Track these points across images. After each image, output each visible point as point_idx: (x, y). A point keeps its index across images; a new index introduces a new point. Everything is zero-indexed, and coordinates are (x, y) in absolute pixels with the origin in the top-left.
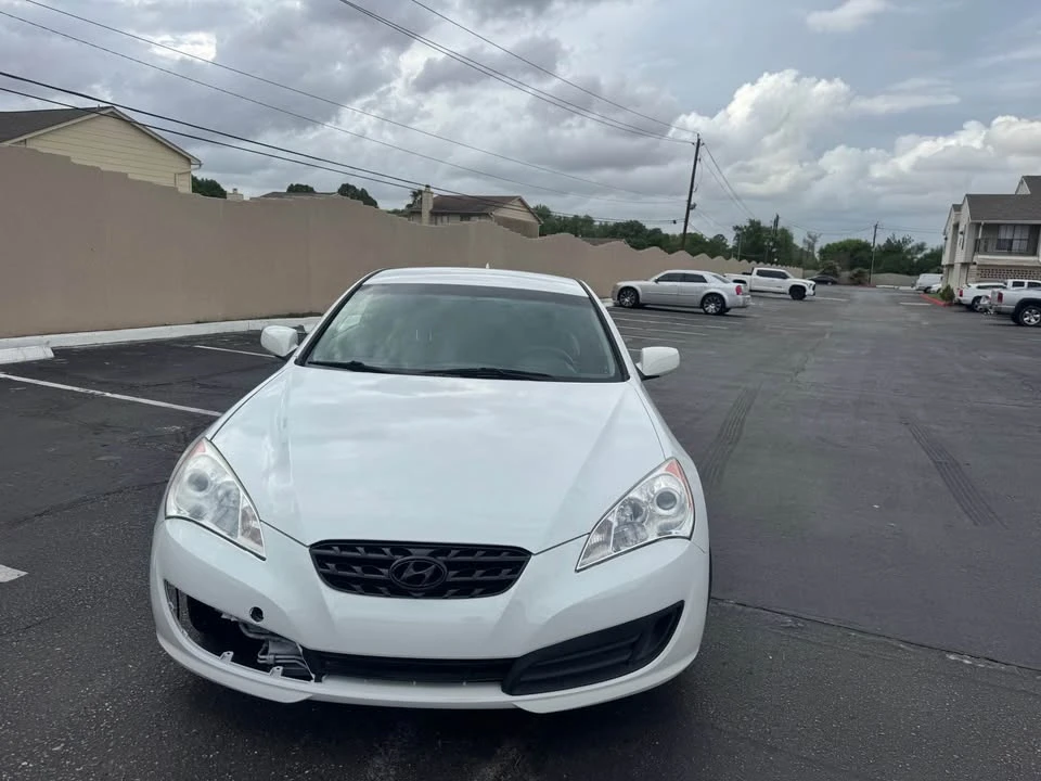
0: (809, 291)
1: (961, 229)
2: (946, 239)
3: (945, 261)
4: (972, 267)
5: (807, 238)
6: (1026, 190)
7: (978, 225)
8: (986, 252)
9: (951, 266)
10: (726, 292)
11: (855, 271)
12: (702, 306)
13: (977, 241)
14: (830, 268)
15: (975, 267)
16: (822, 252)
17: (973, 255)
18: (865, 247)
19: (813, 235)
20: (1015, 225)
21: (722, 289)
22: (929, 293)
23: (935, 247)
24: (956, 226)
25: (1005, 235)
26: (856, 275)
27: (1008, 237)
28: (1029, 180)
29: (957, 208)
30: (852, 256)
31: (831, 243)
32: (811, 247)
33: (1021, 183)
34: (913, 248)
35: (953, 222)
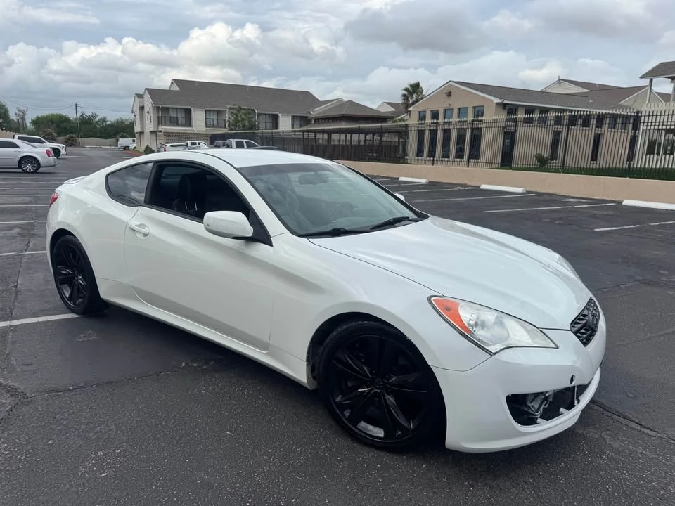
0: (63, 152)
1: (146, 109)
2: (135, 116)
3: (137, 129)
4: (158, 133)
5: (17, 112)
6: (176, 88)
7: (158, 108)
8: (166, 125)
9: (142, 133)
10: (40, 155)
11: (68, 136)
12: (20, 167)
13: (158, 117)
14: (49, 134)
15: (162, 133)
16: (34, 123)
17: (158, 126)
18: (67, 120)
19: (22, 108)
20: (177, 108)
21: (35, 153)
22: (129, 150)
23: (113, 120)
24: (142, 108)
25: (173, 114)
26: (69, 139)
27: (175, 116)
28: (176, 81)
29: (140, 96)
30: (58, 126)
31: (40, 115)
32: (23, 118)
33: (172, 83)
34: (99, 121)
35: (138, 106)
